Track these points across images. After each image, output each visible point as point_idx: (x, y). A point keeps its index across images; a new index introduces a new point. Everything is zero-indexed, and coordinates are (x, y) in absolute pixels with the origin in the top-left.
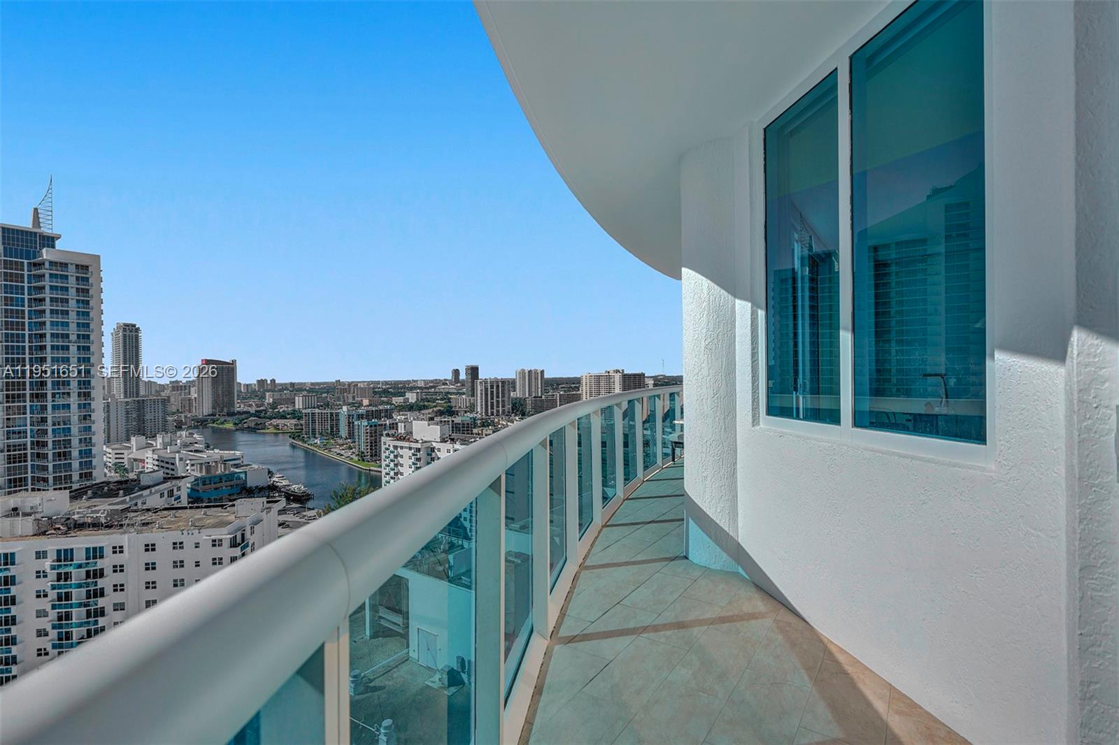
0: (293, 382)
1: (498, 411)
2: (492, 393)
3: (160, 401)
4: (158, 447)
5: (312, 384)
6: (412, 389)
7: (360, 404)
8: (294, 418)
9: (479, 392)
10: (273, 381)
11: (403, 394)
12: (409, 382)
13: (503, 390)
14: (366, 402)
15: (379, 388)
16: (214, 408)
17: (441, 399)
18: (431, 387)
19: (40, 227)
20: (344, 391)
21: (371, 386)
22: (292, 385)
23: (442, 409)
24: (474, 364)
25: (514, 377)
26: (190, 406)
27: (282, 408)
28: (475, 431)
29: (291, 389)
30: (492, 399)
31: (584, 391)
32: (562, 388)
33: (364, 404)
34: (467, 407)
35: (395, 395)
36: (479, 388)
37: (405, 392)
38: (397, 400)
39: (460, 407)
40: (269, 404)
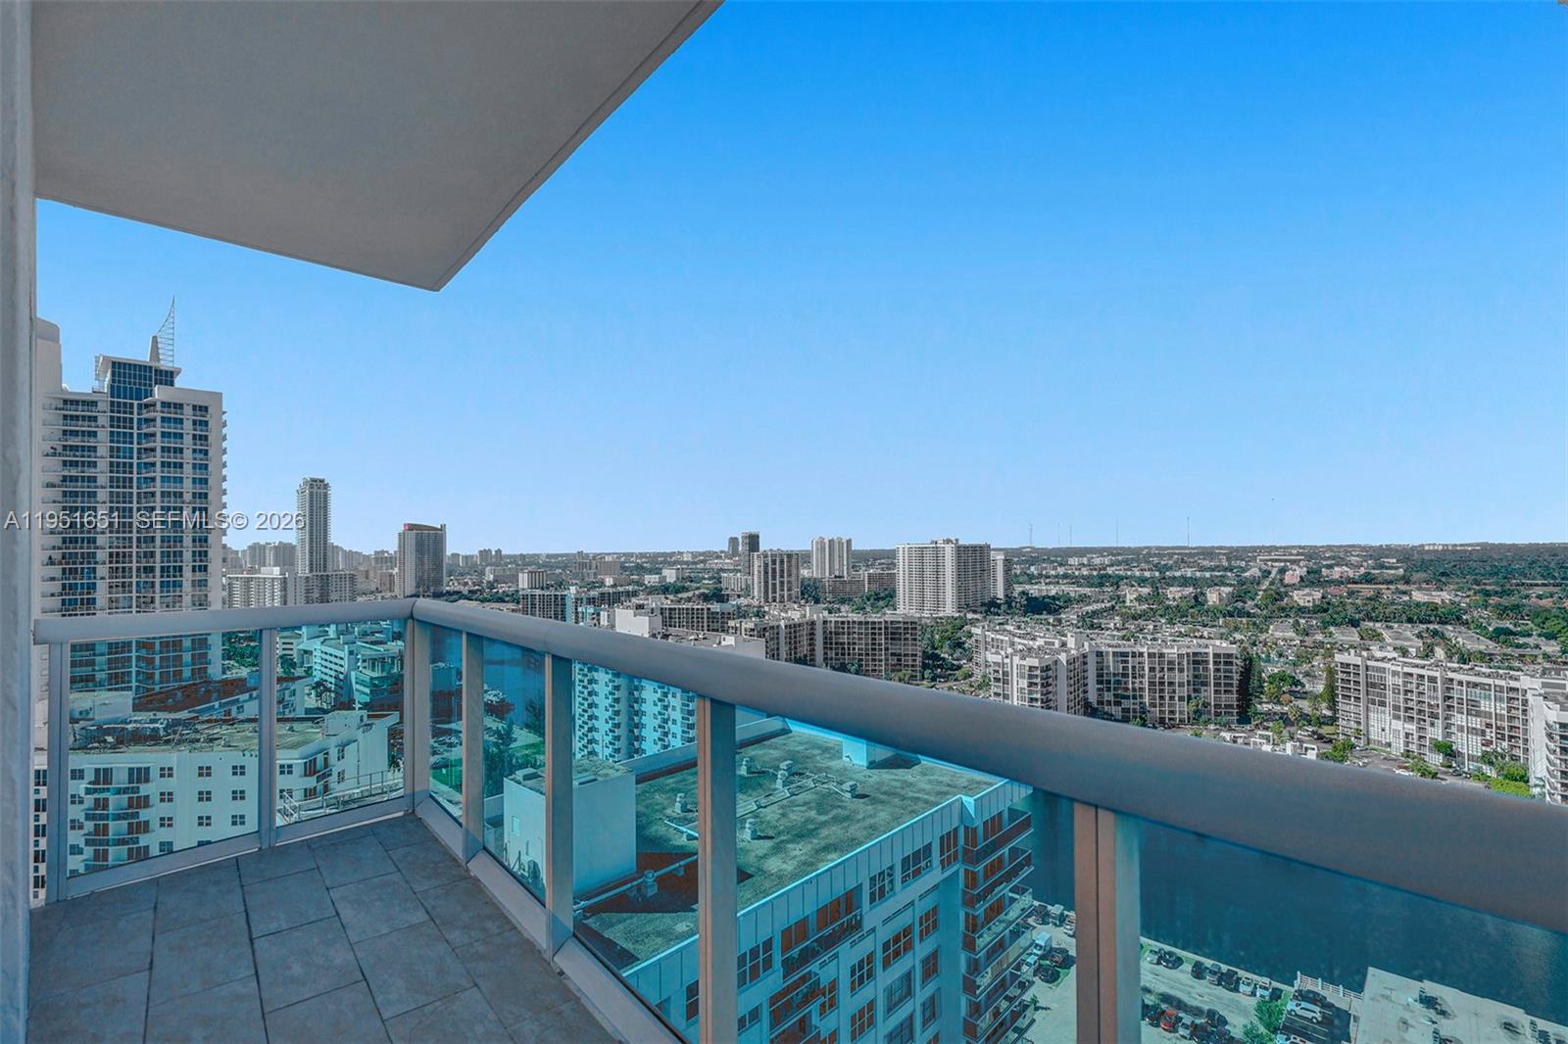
0: (524, 553)
1: (782, 596)
2: (774, 570)
3: (348, 577)
4: (332, 636)
5: (549, 556)
6: (671, 564)
7: (602, 584)
8: (513, 602)
9: (756, 568)
10: (499, 552)
11: (658, 571)
12: (673, 554)
13: (789, 567)
14: (609, 581)
15: (632, 562)
16: (418, 586)
17: (709, 579)
18: (702, 562)
19: (159, 360)
20: (583, 565)
21: (622, 559)
22: (523, 557)
23: (707, 591)
24: (753, 531)
25: (810, 548)
26: (390, 584)
27: (502, 588)
28: (731, 623)
29: (520, 562)
30: (774, 578)
31: (901, 569)
32: (880, 564)
33: (607, 584)
34: (742, 590)
35: (651, 572)
36: (757, 564)
37: (661, 569)
38: (651, 579)
39: (733, 590)
40: (489, 582)
